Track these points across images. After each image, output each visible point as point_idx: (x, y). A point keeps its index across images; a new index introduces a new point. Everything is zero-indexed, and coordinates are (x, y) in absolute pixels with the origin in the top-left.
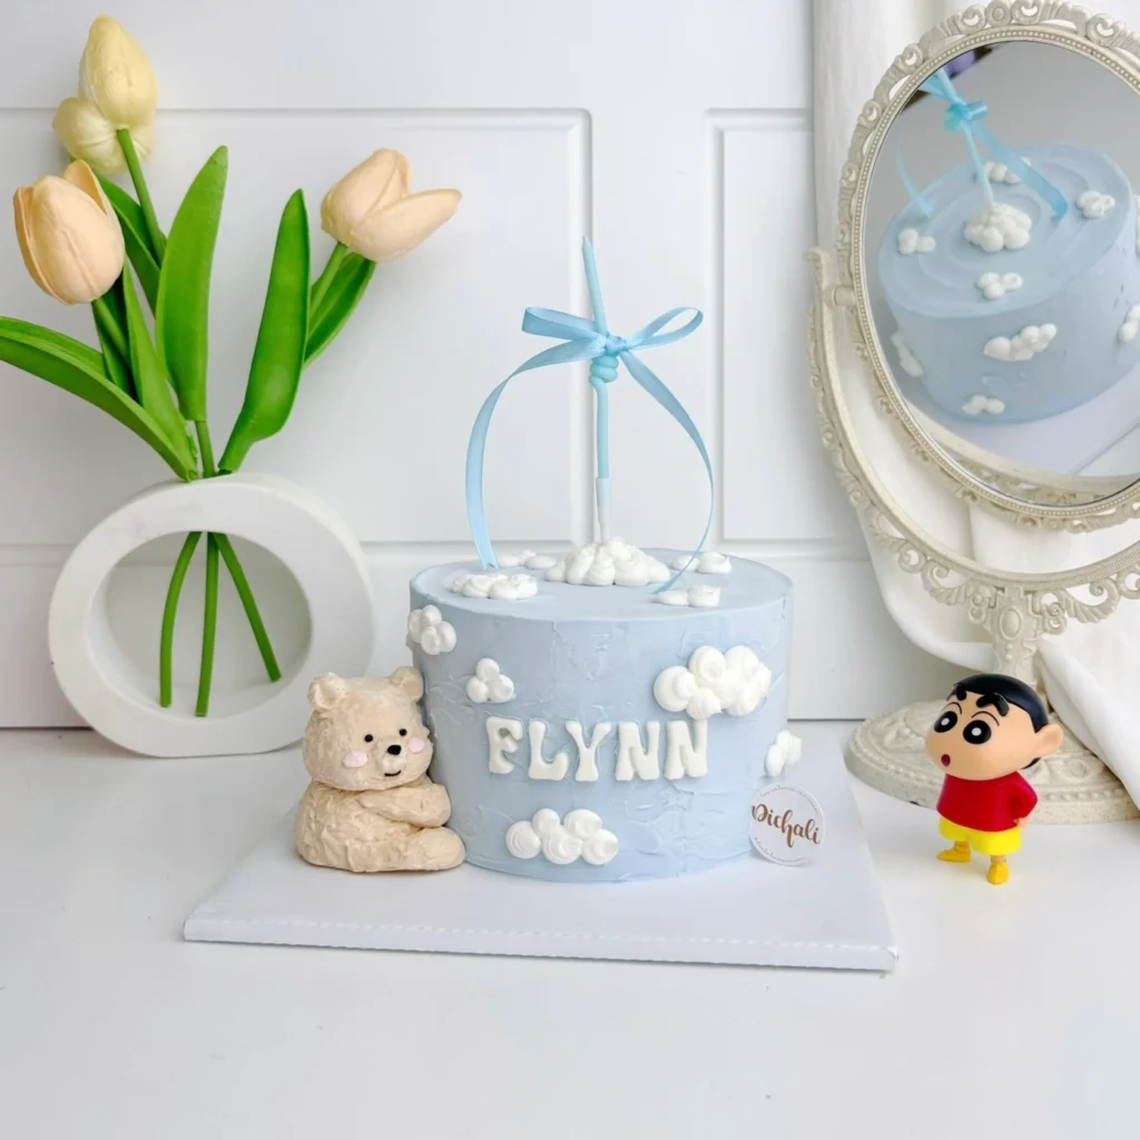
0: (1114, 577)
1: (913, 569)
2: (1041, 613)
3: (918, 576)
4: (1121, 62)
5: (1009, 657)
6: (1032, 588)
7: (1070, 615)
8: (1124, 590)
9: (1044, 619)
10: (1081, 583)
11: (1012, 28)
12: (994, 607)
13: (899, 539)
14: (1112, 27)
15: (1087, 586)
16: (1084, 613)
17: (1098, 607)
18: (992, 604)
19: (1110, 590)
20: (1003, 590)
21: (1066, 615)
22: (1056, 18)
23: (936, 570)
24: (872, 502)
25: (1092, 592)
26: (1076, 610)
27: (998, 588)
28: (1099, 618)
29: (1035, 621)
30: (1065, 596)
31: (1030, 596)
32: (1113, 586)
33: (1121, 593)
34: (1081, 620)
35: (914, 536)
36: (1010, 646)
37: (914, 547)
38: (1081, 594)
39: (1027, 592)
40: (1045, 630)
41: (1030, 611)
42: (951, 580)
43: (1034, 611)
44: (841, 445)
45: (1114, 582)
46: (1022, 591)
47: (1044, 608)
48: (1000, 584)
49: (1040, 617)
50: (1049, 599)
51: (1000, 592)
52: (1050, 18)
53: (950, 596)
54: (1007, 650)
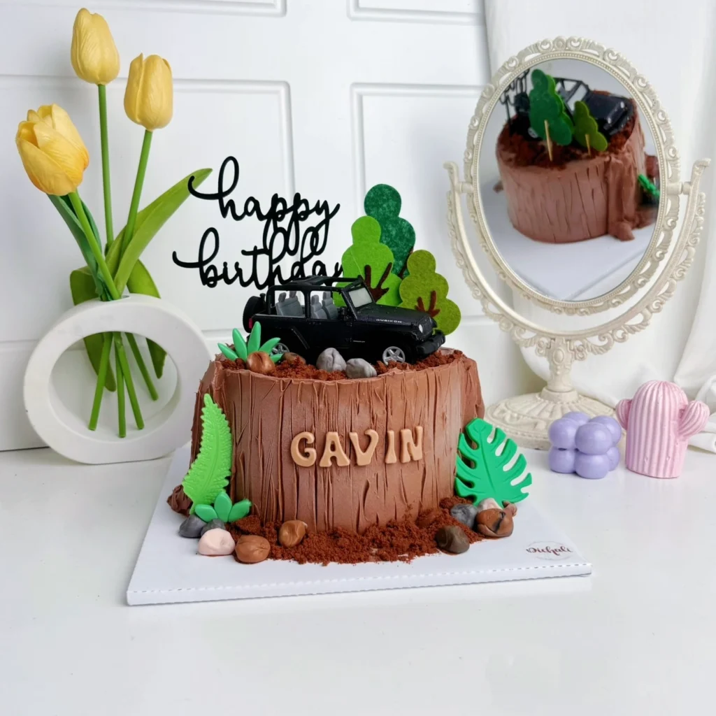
0: (611, 332)
2: (574, 350)
4: (620, 73)
5: (558, 373)
6: (570, 338)
7: (588, 351)
8: (616, 338)
9: (575, 352)
10: (595, 335)
11: (566, 52)
12: (550, 348)
14: (617, 55)
15: (597, 337)
16: (596, 350)
17: (603, 346)
18: (549, 346)
19: (609, 339)
20: (554, 339)
21: (586, 351)
22: (589, 48)
23: (518, 330)
24: (484, 296)
25: (601, 340)
26: (592, 349)
27: (552, 339)
28: (604, 352)
29: (571, 355)
30: (586, 342)
31: (568, 342)
33: (614, 340)
34: (595, 354)
36: (559, 367)
38: (595, 340)
39: (567, 340)
40: (576, 359)
41: (568, 350)
43: (570, 349)
44: (467, 267)
45: (612, 335)
46: (564, 339)
47: (576, 348)
49: (573, 352)
51: (553, 341)
52: (586, 48)
53: (527, 343)
54: (557, 370)
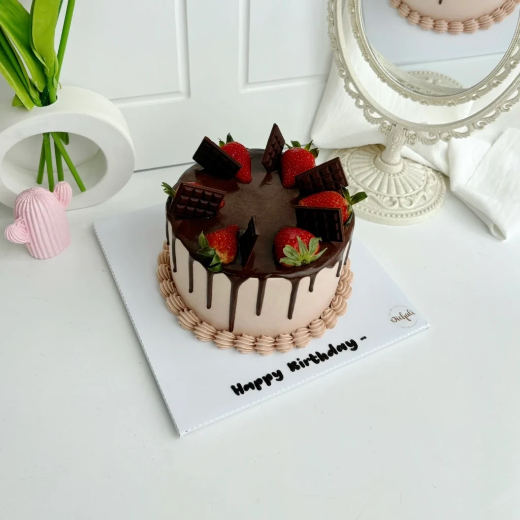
0: (440, 132)
1: (360, 107)
2: (408, 137)
3: (362, 110)
5: (392, 150)
6: (407, 128)
7: (419, 141)
8: (442, 137)
9: (409, 139)
10: (427, 131)
12: (390, 130)
13: (357, 94)
16: (425, 142)
17: (431, 140)
18: (390, 129)
19: (436, 137)
20: (395, 125)
21: (418, 139)
23: (369, 110)
24: (348, 77)
25: (430, 134)
26: (422, 139)
27: (393, 124)
28: (430, 144)
29: (405, 139)
30: (418, 133)
31: (405, 130)
32: (438, 134)
33: (440, 138)
34: (423, 144)
35: (362, 95)
36: (393, 147)
37: (361, 99)
38: (426, 135)
39: (404, 129)
40: (408, 142)
41: (404, 136)
42: (375, 115)
43: (405, 136)
44: (338, 50)
45: (440, 134)
46: (403, 127)
47: (410, 136)
48: (395, 124)
49: (407, 138)
50: (412, 132)
51: (393, 126)
53: (374, 121)
54: (391, 148)
